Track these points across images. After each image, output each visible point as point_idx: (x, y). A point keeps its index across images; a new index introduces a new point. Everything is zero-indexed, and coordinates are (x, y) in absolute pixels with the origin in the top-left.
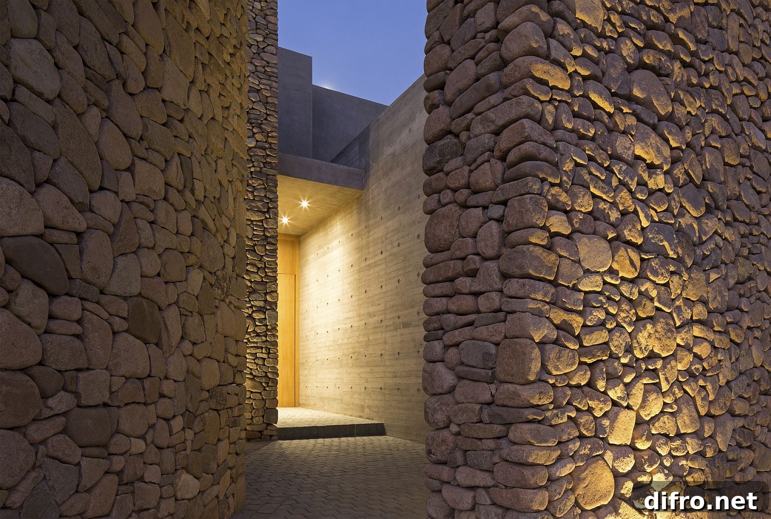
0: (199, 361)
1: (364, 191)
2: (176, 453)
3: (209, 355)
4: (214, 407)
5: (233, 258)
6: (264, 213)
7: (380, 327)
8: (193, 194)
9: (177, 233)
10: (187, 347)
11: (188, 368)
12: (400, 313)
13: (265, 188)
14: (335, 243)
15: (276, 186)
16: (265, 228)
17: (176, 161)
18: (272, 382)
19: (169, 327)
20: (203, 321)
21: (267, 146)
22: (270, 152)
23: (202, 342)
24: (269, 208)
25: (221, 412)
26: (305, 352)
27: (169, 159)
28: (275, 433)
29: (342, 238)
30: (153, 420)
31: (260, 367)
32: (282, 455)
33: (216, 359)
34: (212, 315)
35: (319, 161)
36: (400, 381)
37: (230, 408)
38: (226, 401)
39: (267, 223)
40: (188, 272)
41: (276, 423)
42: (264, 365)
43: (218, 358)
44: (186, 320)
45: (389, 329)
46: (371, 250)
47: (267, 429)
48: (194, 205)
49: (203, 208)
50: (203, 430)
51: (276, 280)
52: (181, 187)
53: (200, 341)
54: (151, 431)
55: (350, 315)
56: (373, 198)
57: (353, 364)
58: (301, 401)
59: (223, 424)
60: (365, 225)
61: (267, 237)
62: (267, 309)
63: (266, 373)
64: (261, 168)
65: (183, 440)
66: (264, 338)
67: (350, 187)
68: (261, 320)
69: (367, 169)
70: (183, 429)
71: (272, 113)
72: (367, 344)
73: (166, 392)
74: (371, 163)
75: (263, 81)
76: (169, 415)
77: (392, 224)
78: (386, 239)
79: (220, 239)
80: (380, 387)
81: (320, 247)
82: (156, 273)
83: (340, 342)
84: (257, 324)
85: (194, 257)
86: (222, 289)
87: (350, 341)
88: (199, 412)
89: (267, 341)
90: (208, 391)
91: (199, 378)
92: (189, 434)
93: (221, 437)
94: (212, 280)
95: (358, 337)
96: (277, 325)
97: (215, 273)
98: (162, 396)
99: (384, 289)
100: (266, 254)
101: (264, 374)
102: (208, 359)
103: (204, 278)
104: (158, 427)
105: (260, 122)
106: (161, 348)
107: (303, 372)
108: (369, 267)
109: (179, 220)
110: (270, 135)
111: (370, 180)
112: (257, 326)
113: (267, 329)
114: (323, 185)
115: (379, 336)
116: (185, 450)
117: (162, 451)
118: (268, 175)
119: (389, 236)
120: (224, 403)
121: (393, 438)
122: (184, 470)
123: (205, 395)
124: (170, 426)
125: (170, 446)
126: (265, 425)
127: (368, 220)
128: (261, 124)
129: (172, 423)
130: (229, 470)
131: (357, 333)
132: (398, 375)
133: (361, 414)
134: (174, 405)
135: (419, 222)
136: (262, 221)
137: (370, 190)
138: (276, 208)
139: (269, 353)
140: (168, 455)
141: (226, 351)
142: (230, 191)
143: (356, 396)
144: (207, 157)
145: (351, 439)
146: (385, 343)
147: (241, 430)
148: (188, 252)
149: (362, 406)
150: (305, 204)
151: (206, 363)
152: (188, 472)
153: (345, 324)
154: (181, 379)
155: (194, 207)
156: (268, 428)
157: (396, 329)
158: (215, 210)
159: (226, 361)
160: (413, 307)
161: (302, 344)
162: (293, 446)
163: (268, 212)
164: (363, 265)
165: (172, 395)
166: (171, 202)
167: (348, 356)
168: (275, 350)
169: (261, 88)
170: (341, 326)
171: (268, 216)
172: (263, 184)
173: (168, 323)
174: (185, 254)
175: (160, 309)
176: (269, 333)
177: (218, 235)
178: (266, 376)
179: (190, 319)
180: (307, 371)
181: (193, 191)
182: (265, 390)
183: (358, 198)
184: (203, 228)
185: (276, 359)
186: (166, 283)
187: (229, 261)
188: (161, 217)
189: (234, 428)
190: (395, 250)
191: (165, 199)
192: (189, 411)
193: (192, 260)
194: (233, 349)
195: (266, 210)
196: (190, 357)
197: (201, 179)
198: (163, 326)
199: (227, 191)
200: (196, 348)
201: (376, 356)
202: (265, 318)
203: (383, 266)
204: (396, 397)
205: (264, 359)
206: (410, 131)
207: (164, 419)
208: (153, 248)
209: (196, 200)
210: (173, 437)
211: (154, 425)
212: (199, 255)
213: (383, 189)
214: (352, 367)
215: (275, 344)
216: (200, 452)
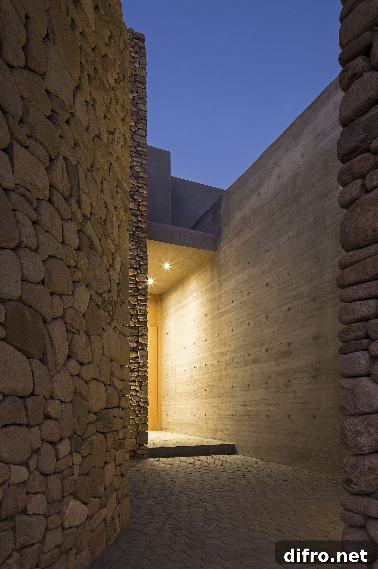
0: (86, 382)
1: (216, 252)
2: (63, 479)
3: (96, 377)
4: (101, 430)
5: (118, 284)
6: (136, 269)
7: (231, 364)
8: (80, 207)
9: (63, 243)
10: (74, 366)
11: (75, 389)
12: (250, 352)
13: (137, 249)
14: (192, 297)
15: (146, 247)
16: (137, 282)
17: (60, 163)
18: (143, 410)
19: (54, 342)
20: (90, 342)
21: (139, 213)
22: (141, 218)
23: (89, 363)
24: (140, 265)
25: (108, 435)
26: (166, 387)
27: (54, 158)
28: (146, 452)
29: (197, 294)
30: (38, 444)
31: (133, 398)
32: (154, 471)
33: (103, 382)
34: (99, 337)
35: (179, 228)
36: (249, 409)
37: (116, 431)
38: (112, 424)
39: (138, 278)
40: (74, 288)
41: (147, 444)
42: (137, 395)
43: (105, 381)
44: (72, 338)
45: (239, 365)
46: (223, 300)
47: (139, 449)
48: (81, 219)
49: (89, 224)
50: (90, 454)
51: (146, 325)
52: (67, 194)
53: (87, 362)
54: (35, 457)
55: (204, 355)
56: (224, 257)
57: (207, 396)
58: (163, 426)
59: (110, 447)
60: (217, 280)
61: (139, 289)
62: (139, 349)
63: (138, 402)
64: (134, 232)
65: (70, 464)
66: (137, 373)
67: (205, 249)
68: (134, 359)
69: (219, 234)
70: (71, 453)
71: (142, 185)
72: (220, 379)
73: (52, 413)
74: (223, 228)
75: (134, 159)
76: (55, 438)
77: (242, 277)
78: (237, 290)
79: (106, 262)
80: (231, 414)
81: (178, 302)
82: (40, 280)
83: (196, 378)
84: (131, 361)
85: (81, 273)
86: (108, 312)
87: (204, 376)
88: (87, 435)
89: (139, 375)
90: (95, 413)
91: (87, 400)
92: (77, 458)
93: (108, 460)
94: (99, 300)
95: (212, 373)
96: (147, 363)
97: (101, 294)
98: (47, 417)
99: (235, 332)
100: (138, 304)
101: (137, 403)
102: (95, 381)
103: (91, 298)
104: (43, 451)
105: (133, 193)
106: (46, 365)
107: (164, 403)
108: (221, 314)
109: (65, 229)
110: (141, 204)
111: (222, 241)
112: (131, 363)
113: (139, 366)
114: (183, 248)
115: (230, 371)
116: (73, 475)
117: (48, 478)
118: (139, 237)
119: (240, 287)
120: (110, 425)
121: (243, 456)
122: (72, 497)
123: (93, 417)
124: (56, 450)
125: (56, 471)
126: (138, 446)
127: (220, 275)
128: (134, 195)
129: (59, 446)
130: (115, 492)
131: (211, 370)
132: (248, 403)
133: (215, 437)
134: (60, 428)
135: (268, 273)
136: (134, 276)
137: (222, 250)
138: (146, 265)
139: (141, 386)
140: (55, 481)
141: (112, 374)
142: (115, 216)
143: (209, 421)
144: (93, 173)
145: (209, 458)
146: (236, 377)
147: (126, 452)
148: (74, 267)
149: (216, 430)
150: (167, 266)
151: (93, 384)
152: (76, 498)
153: (201, 363)
154: (68, 399)
155: (81, 221)
156: (141, 448)
157: (246, 365)
158: (101, 231)
159: (112, 384)
160: (261, 345)
161: (163, 380)
162: (162, 463)
163: (139, 268)
164: (216, 313)
165: (58, 417)
166: (56, 206)
167: (203, 389)
168: (146, 383)
169: (134, 165)
170: (196, 365)
171: (139, 272)
172: (136, 245)
173: (54, 337)
174: (71, 268)
175: (45, 322)
176: (141, 369)
177: (104, 257)
178: (139, 405)
179: (77, 337)
180: (167, 402)
181: (79, 202)
182: (137, 416)
183: (211, 259)
184: (90, 247)
185: (147, 390)
186: (51, 294)
187: (114, 285)
188: (46, 219)
189: (119, 451)
190: (245, 299)
191: (50, 201)
192: (76, 434)
193: (78, 275)
194: (118, 373)
195: (138, 267)
196: (77, 377)
197: (87, 193)
198: (48, 341)
199: (112, 215)
200: (84, 368)
201: (228, 389)
202: (138, 357)
203: (234, 313)
204: (246, 422)
205: (137, 391)
206: (259, 196)
207: (49, 442)
208: (36, 250)
209: (83, 215)
210: (59, 462)
211: (39, 449)
212: (85, 271)
213: (234, 248)
214: (206, 398)
215: (146, 378)
216: (87, 476)
